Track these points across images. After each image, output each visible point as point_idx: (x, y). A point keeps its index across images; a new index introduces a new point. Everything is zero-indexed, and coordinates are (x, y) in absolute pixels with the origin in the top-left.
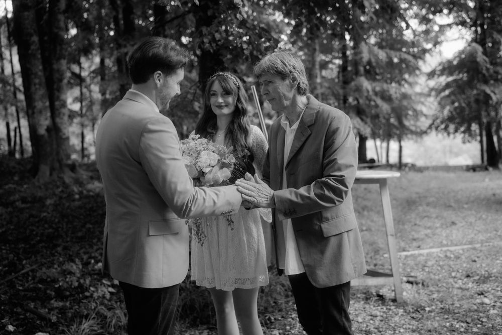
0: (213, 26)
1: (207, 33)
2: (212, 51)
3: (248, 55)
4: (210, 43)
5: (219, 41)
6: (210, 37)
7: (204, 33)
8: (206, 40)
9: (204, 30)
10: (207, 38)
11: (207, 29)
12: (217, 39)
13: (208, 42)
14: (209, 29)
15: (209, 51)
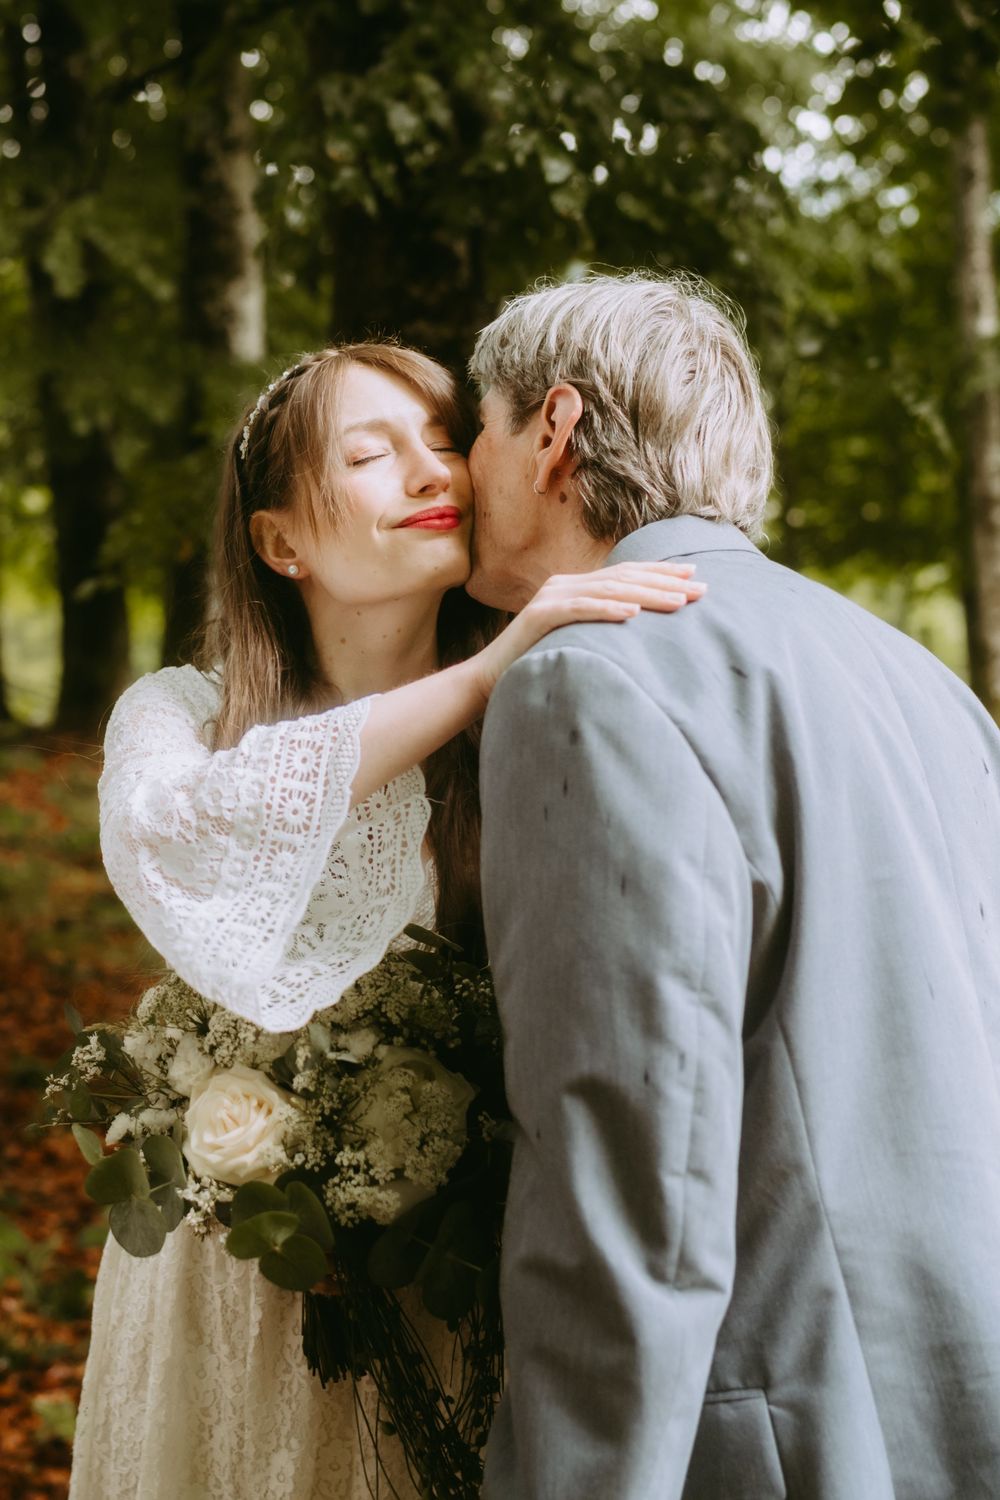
0: (385, 68)
1: (348, 110)
2: (370, 205)
3: (578, 216)
4: (362, 162)
5: (416, 146)
6: (360, 131)
7: (329, 110)
8: (337, 149)
9: (332, 93)
10: (345, 135)
11: (346, 90)
12: (403, 139)
13: (351, 157)
14: (359, 87)
15: (358, 207)
